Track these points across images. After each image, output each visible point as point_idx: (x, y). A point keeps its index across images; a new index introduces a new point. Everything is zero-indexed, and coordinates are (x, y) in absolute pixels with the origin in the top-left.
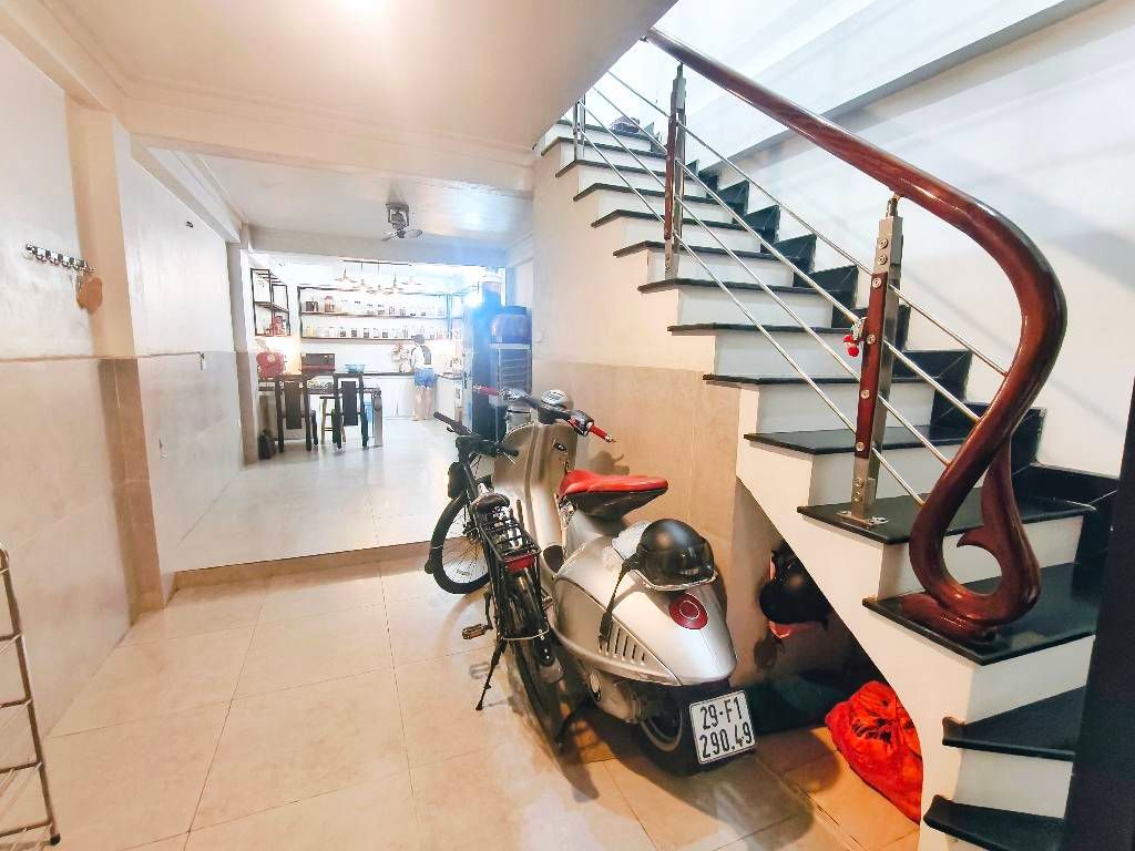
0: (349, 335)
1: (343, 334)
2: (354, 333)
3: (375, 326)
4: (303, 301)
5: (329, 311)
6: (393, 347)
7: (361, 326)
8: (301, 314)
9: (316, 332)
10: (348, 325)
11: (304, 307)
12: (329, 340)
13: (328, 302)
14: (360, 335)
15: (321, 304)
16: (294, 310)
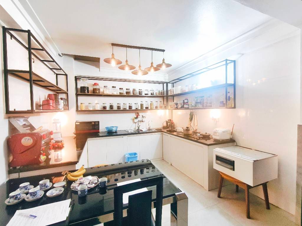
0: (108, 108)
1: (105, 108)
2: (111, 107)
3: (125, 102)
4: (79, 87)
5: (95, 93)
6: (133, 115)
7: (115, 102)
8: (77, 95)
9: (87, 107)
10: (107, 102)
11: (79, 90)
12: (95, 112)
13: (95, 87)
14: (115, 108)
15: (91, 89)
16: (72, 92)
